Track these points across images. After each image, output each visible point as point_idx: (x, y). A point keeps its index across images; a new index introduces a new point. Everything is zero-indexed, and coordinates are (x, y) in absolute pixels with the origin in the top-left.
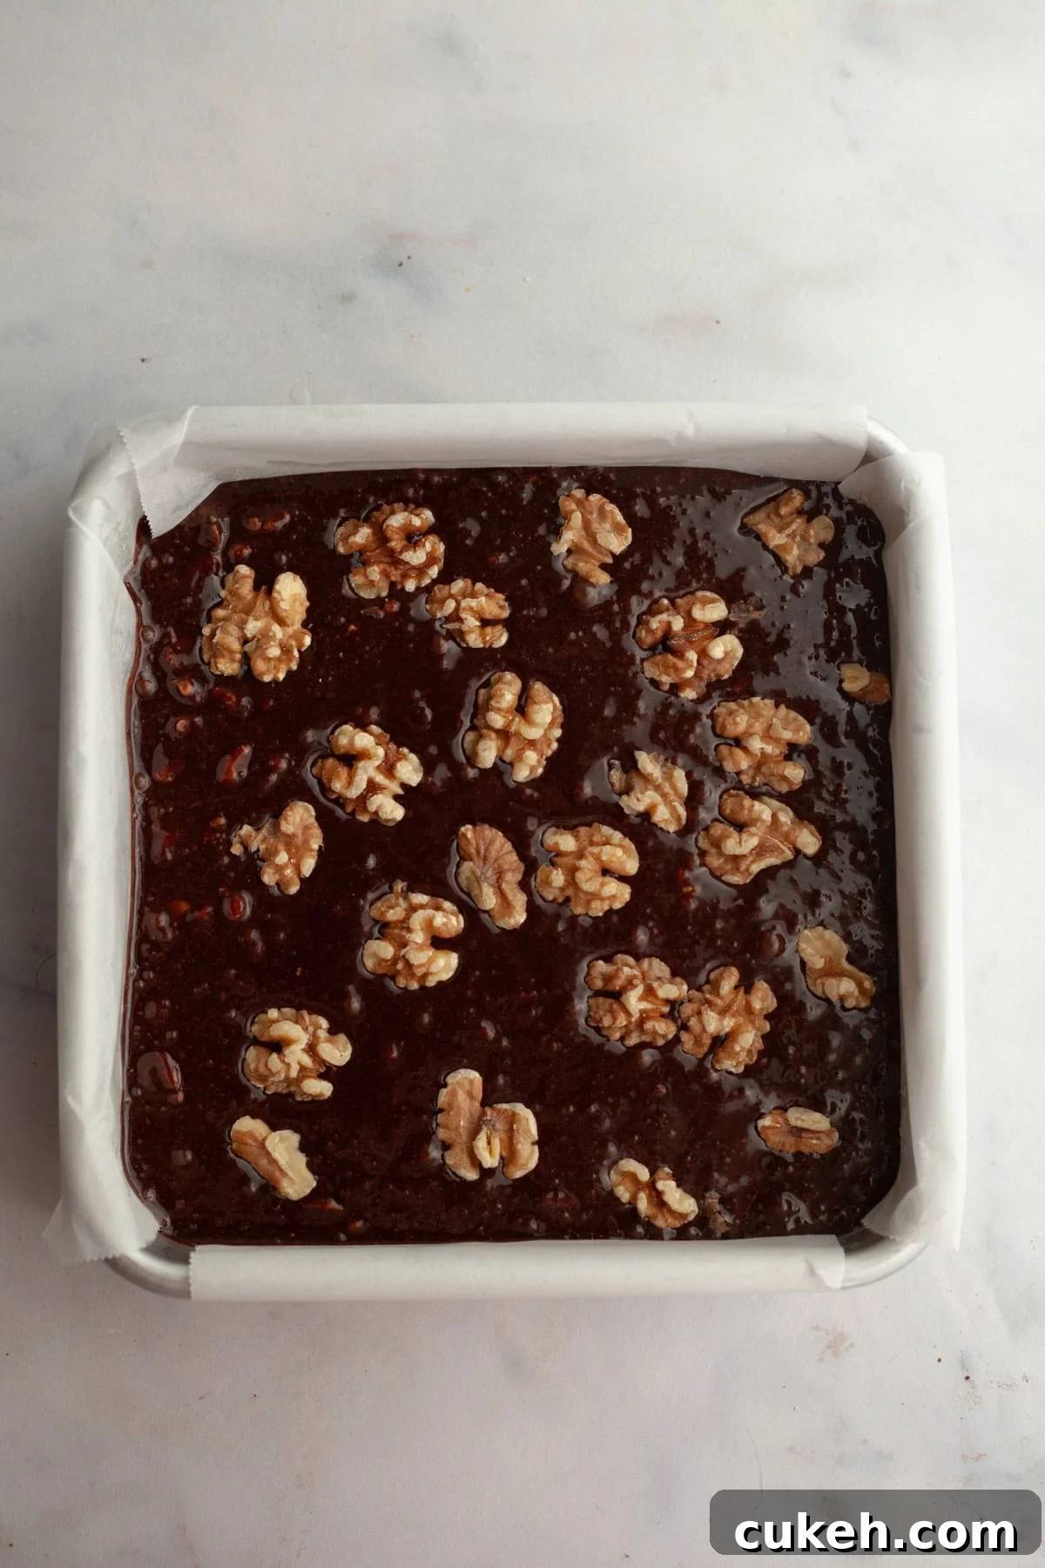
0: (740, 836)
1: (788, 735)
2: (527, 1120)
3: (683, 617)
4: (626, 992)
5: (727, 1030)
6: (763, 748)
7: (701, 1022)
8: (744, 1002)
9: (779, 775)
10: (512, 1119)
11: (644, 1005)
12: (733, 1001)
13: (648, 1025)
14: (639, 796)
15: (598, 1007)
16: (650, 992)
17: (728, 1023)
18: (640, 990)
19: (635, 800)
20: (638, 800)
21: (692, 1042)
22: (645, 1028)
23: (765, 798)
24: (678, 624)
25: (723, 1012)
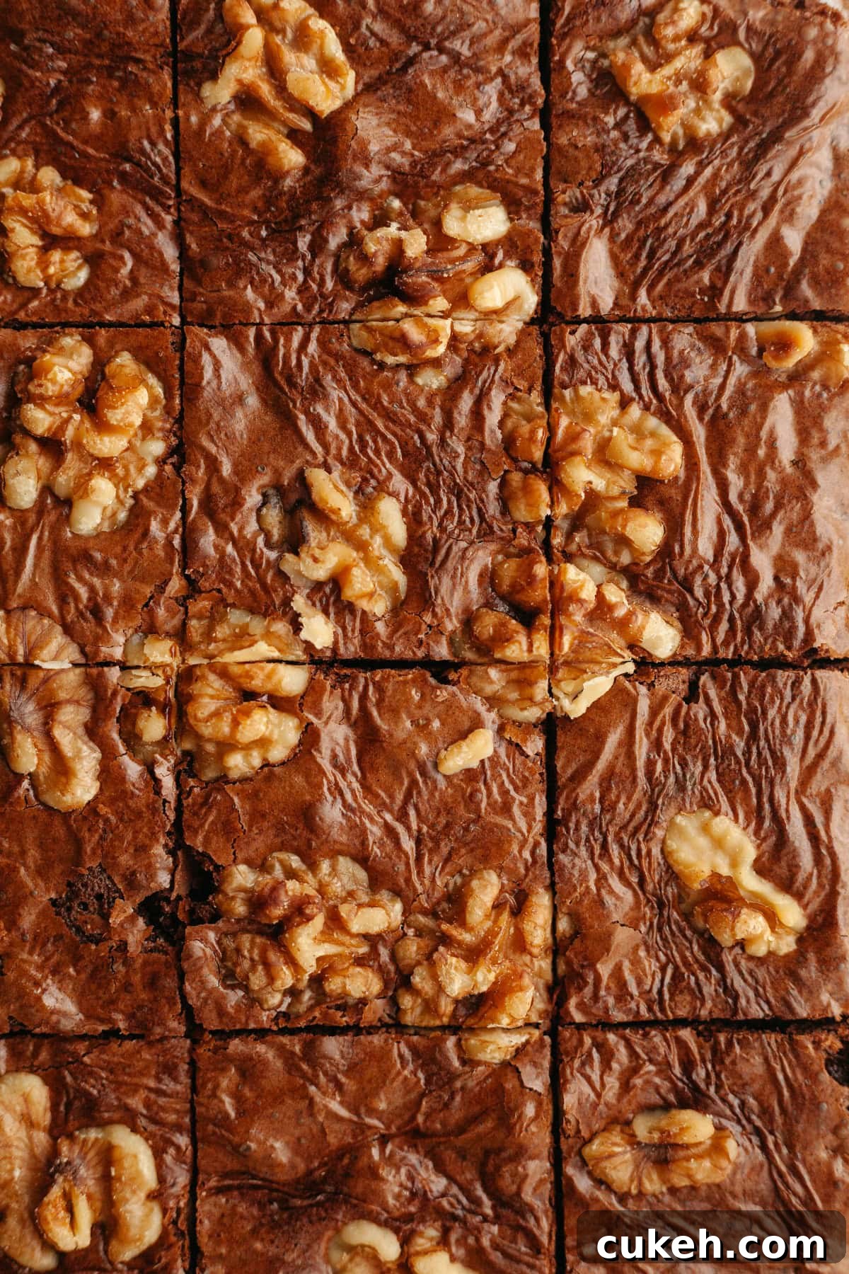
0: (529, 636)
1: (637, 459)
2: (135, 1156)
3: (425, 232)
4: (290, 928)
5: (484, 989)
6: (590, 483)
7: (434, 977)
8: (512, 930)
9: (617, 534)
10: (107, 1157)
11: (327, 949)
12: (492, 933)
13: (334, 985)
14: (317, 552)
15: (238, 951)
16: (335, 922)
17: (485, 978)
18: (319, 922)
19: (309, 561)
20: (316, 560)
21: (418, 1011)
22: (327, 989)
23: (585, 563)
24: (416, 244)
25: (473, 955)
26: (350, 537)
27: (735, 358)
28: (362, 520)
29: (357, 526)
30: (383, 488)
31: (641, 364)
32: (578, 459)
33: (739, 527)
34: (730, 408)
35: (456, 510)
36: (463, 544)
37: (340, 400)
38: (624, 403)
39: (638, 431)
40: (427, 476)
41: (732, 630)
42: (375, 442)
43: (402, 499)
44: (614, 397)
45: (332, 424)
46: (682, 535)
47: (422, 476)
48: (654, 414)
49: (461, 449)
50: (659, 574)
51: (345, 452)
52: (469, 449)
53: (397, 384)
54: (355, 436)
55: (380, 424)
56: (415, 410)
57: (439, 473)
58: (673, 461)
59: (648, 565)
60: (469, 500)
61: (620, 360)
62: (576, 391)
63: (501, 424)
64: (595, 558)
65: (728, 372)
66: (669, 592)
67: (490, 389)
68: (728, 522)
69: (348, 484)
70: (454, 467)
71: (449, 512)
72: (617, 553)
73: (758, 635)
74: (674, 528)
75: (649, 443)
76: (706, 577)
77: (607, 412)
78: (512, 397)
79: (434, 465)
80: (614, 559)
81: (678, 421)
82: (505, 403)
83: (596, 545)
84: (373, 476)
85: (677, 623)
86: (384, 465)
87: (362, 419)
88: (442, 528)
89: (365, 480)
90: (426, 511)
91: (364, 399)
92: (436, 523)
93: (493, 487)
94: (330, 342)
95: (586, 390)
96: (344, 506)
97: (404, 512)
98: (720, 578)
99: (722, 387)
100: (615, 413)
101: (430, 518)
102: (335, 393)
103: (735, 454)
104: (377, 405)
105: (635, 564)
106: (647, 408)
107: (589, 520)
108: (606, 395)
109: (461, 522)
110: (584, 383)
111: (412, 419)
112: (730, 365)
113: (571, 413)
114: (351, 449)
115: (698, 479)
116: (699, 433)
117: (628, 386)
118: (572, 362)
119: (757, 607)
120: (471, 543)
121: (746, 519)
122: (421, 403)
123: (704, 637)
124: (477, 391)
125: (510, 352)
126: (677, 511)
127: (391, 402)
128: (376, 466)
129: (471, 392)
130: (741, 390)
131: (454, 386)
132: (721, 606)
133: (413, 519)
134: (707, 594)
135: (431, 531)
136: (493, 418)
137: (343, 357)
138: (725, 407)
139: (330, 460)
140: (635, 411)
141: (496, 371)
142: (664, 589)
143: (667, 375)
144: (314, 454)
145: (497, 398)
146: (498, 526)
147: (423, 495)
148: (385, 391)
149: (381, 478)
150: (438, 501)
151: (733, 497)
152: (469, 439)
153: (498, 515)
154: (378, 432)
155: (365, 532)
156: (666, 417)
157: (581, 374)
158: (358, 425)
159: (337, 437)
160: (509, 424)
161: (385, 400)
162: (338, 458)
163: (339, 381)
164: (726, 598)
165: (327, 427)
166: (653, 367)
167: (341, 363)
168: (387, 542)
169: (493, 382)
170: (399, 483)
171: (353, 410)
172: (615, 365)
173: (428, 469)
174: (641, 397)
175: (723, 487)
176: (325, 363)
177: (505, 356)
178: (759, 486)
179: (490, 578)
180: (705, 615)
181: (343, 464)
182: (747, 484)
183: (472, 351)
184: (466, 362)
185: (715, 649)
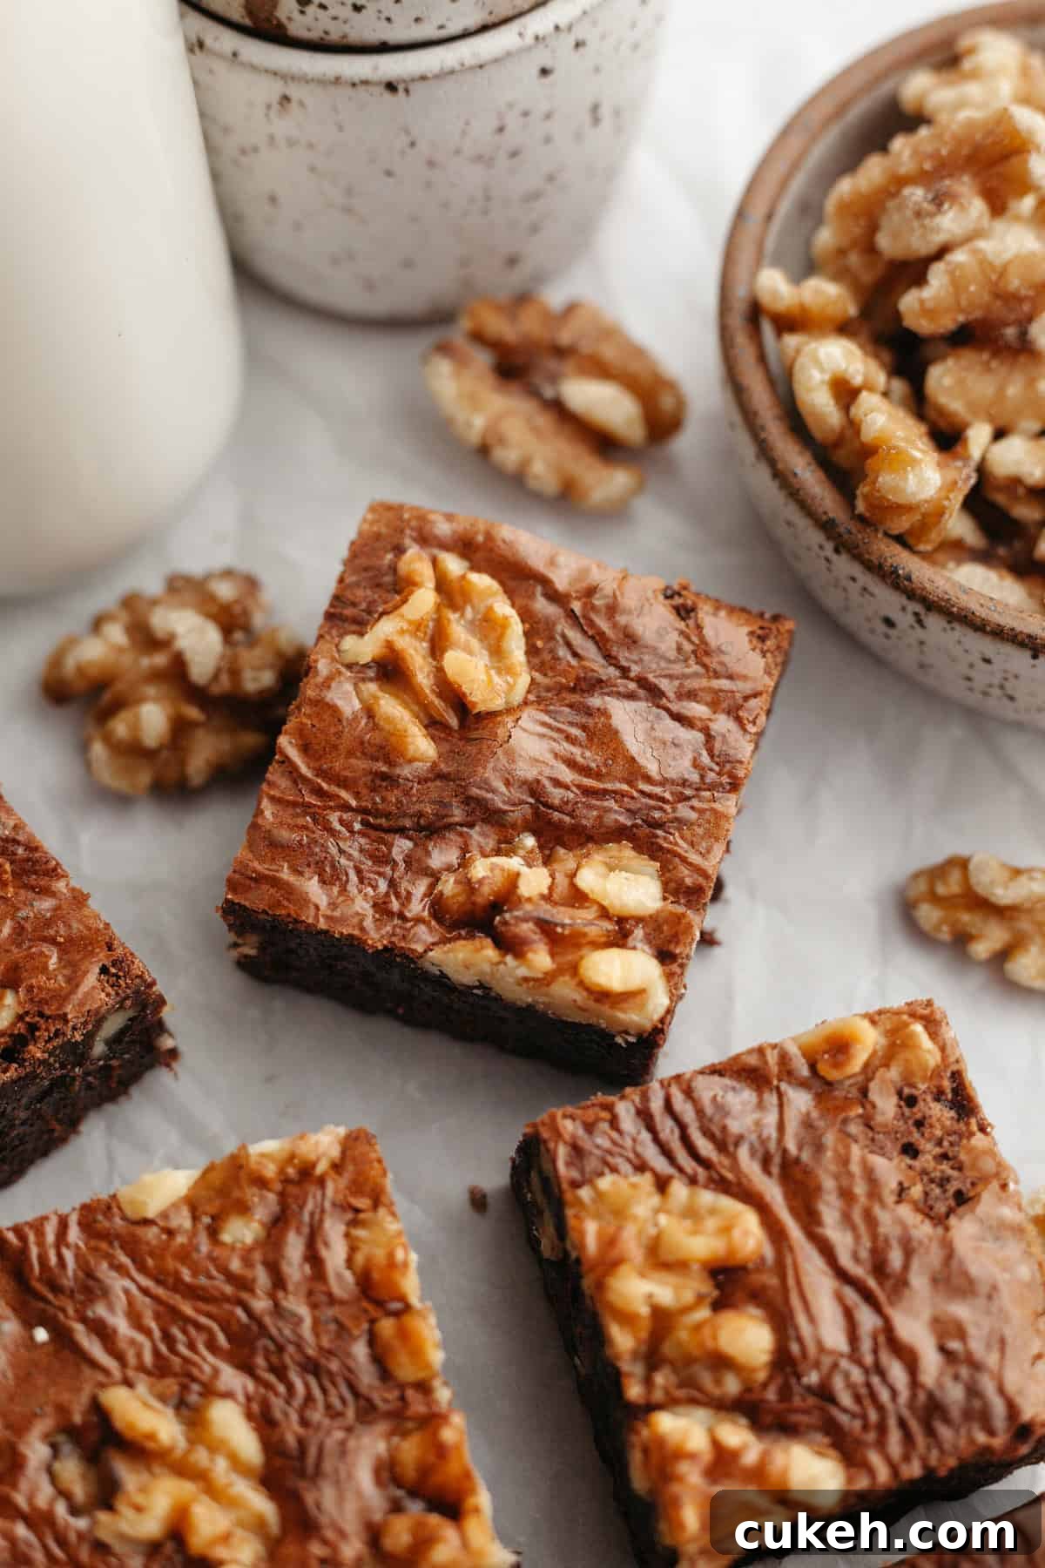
26: (183, 1470)
27: (784, 1086)
28: (192, 1442)
29: (188, 1452)
30: (210, 1391)
31: (668, 1131)
32: (624, 1269)
33: (868, 1297)
34: (800, 1148)
35: (317, 1392)
36: (339, 1435)
37: (127, 1292)
38: (662, 1185)
39: (691, 1213)
40: (267, 1359)
41: (908, 1438)
42: (185, 1332)
43: (241, 1398)
44: (646, 1181)
45: (122, 1325)
46: (796, 1328)
47: (260, 1361)
48: (706, 1187)
49: (303, 1311)
50: (785, 1393)
51: (148, 1358)
52: (314, 1306)
53: (197, 1250)
54: (157, 1334)
55: (187, 1309)
56: (231, 1277)
57: (281, 1349)
58: (749, 1236)
59: (765, 1385)
60: (330, 1374)
61: (639, 1133)
62: (595, 1188)
63: (349, 1262)
64: (693, 1402)
65: (781, 1106)
66: (806, 1412)
67: (321, 1221)
68: (851, 1295)
69: (162, 1398)
70: (300, 1337)
71: (309, 1398)
72: (718, 1382)
73: (945, 1432)
74: (781, 1321)
75: (711, 1224)
76: (847, 1375)
77: (644, 1203)
78: (354, 1223)
79: (271, 1338)
80: (716, 1392)
81: (739, 1184)
82: (347, 1235)
83: (688, 1382)
84: (194, 1379)
85: (832, 1452)
86: (204, 1359)
87: (161, 1309)
88: (304, 1422)
89: (185, 1388)
90: (277, 1404)
91: (159, 1282)
92: (294, 1417)
93: (360, 1350)
94: (95, 1221)
95: (605, 1183)
96: (164, 1427)
97: (249, 1416)
98: (866, 1371)
99: (781, 1127)
100: (655, 1200)
101: (286, 1415)
102: (118, 1285)
103: (828, 1204)
104: (178, 1286)
105: (748, 1389)
106: (693, 1181)
107: (668, 1349)
108: (637, 1179)
109: (328, 1407)
110: (601, 1174)
111: (228, 1289)
112: (780, 1095)
113: (597, 1216)
114: (156, 1353)
115: (791, 1249)
116: (773, 1192)
117: (660, 1164)
118: (577, 1151)
119: (931, 1396)
120: (349, 1430)
121: (872, 1283)
122: (235, 1265)
123: (875, 1459)
124: (306, 1230)
125: (337, 1167)
126: (779, 1300)
127: (195, 1274)
128: (195, 1364)
129: (298, 1231)
130: (807, 1124)
131: (273, 1232)
132: (880, 1408)
133: (263, 1421)
134: (858, 1398)
135: (291, 1431)
136: (335, 1255)
137: (118, 1236)
138: (792, 1147)
139: (131, 1373)
140: (679, 1190)
141: (324, 1195)
142: (796, 1411)
143: (707, 1133)
144: (106, 1372)
145: (334, 1230)
146: (384, 1398)
147: (268, 1386)
148: (183, 1263)
149: (205, 1378)
150: (290, 1388)
151: (845, 1260)
152: (310, 1293)
153: (376, 1383)
154: (187, 1320)
155: (201, 1456)
156: (723, 1186)
157: (592, 1164)
158: (157, 1317)
159: (132, 1342)
160: (360, 1258)
161: (186, 1275)
162: (141, 1368)
163: (120, 1269)
164: (884, 1396)
165: (115, 1331)
166: (683, 1128)
167: (116, 1244)
168: (236, 1463)
169: (323, 1211)
170: (231, 1378)
171: (147, 1300)
172: (634, 1140)
173: (266, 1349)
174: (681, 1170)
175: (827, 1250)
176: (95, 1250)
177: (332, 1173)
178: (874, 1236)
179: (388, 1472)
180: (865, 1427)
181: (148, 1373)
182: (857, 1238)
183: (286, 1181)
184: (282, 1196)
185: (895, 1470)
